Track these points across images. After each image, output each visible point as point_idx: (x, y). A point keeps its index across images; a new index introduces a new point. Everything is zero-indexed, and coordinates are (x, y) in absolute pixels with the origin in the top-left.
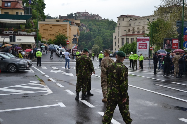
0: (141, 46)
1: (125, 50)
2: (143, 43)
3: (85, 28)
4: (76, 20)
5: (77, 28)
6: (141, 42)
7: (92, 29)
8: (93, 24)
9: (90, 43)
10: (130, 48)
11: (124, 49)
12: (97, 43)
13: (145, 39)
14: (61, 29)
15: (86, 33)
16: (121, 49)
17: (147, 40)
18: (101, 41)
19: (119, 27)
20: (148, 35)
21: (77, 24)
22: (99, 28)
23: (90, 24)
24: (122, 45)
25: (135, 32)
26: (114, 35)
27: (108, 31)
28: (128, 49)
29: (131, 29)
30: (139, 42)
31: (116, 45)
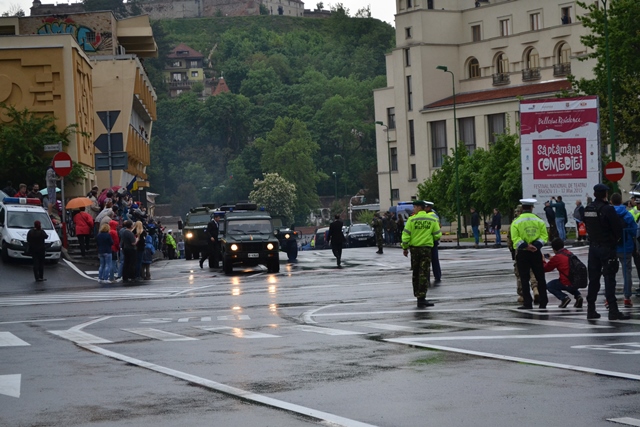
0: (547, 163)
1: (454, 193)
2: (564, 142)
3: (201, 71)
4: (123, 22)
5: (129, 68)
6: (550, 134)
7: (243, 75)
8: (247, 43)
9: (237, 165)
10: (479, 177)
11: (443, 187)
12: (282, 164)
13: (573, 113)
14: (26, 81)
15: (211, 101)
16: (429, 188)
17: (586, 116)
18: (305, 145)
19: (407, 50)
20: (588, 88)
21: (131, 45)
22: (289, 70)
23: (229, 43)
24: (435, 162)
25: (511, 78)
26: (382, 101)
27: (348, 82)
28: (467, 187)
29: (485, 59)
30: (536, 135)
31: (394, 167)
